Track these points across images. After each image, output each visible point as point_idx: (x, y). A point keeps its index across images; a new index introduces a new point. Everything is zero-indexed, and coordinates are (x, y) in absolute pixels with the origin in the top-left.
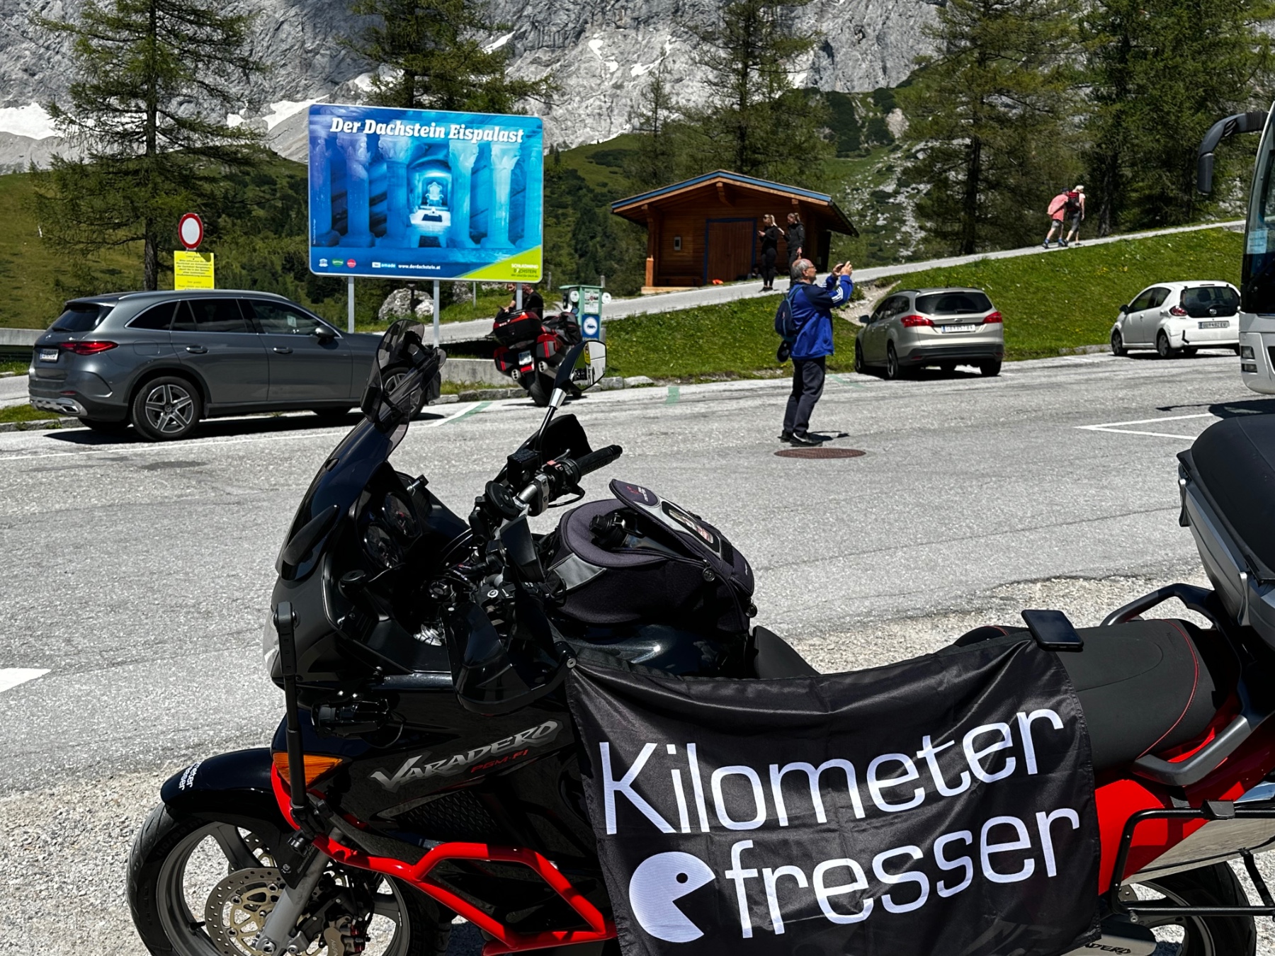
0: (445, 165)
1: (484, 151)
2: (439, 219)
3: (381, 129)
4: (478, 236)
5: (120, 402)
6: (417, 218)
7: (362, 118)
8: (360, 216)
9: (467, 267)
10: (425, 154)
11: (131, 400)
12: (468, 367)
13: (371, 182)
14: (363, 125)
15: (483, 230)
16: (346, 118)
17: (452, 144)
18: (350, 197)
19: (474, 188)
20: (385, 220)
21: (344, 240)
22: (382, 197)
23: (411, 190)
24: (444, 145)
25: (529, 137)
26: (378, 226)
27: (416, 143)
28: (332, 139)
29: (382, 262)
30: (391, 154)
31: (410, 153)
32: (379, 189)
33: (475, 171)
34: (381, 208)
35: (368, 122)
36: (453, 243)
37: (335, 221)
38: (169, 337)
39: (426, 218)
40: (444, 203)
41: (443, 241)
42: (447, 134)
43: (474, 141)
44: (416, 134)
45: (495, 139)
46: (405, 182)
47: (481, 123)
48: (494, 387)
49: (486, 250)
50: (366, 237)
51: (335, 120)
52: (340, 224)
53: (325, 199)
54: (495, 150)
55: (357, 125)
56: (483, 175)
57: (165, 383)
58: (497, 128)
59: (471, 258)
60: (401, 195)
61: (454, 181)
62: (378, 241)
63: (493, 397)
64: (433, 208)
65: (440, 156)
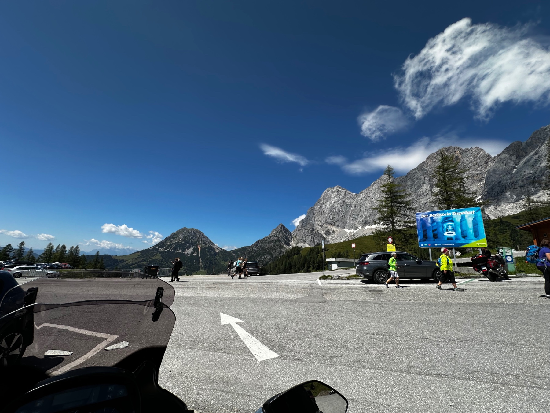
0: (452, 221)
1: (463, 217)
2: (452, 233)
3: (433, 216)
4: (464, 237)
5: (371, 275)
6: (446, 234)
7: (428, 214)
8: (430, 234)
9: (462, 244)
10: (446, 219)
11: (373, 275)
12: (466, 269)
13: (432, 227)
14: (429, 215)
15: (465, 235)
16: (425, 215)
17: (453, 217)
18: (427, 231)
19: (461, 226)
20: (437, 235)
21: (427, 240)
22: (436, 230)
23: (443, 227)
24: (451, 217)
25: (476, 212)
26: (435, 236)
27: (443, 217)
28: (422, 219)
29: (437, 244)
30: (437, 220)
31: (442, 220)
32: (434, 228)
33: (461, 222)
34: (436, 232)
35: (430, 215)
36: (457, 239)
37: (424, 236)
38: (381, 262)
39: (448, 233)
40: (453, 230)
41: (454, 238)
42: (451, 214)
43: (460, 215)
44: (443, 215)
45: (466, 214)
46: (441, 226)
47: (461, 211)
48: (476, 275)
49: (467, 240)
50: (433, 239)
51: (422, 215)
52: (426, 237)
53: (421, 232)
54: (466, 216)
55: (427, 216)
56: (464, 222)
57: (380, 271)
58: (466, 211)
59: (463, 242)
60: (441, 229)
61: (455, 225)
62: (436, 240)
63: (476, 278)
64: (450, 231)
65: (450, 219)
